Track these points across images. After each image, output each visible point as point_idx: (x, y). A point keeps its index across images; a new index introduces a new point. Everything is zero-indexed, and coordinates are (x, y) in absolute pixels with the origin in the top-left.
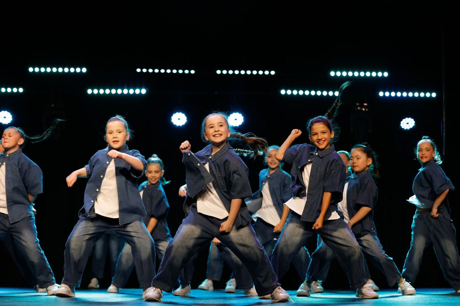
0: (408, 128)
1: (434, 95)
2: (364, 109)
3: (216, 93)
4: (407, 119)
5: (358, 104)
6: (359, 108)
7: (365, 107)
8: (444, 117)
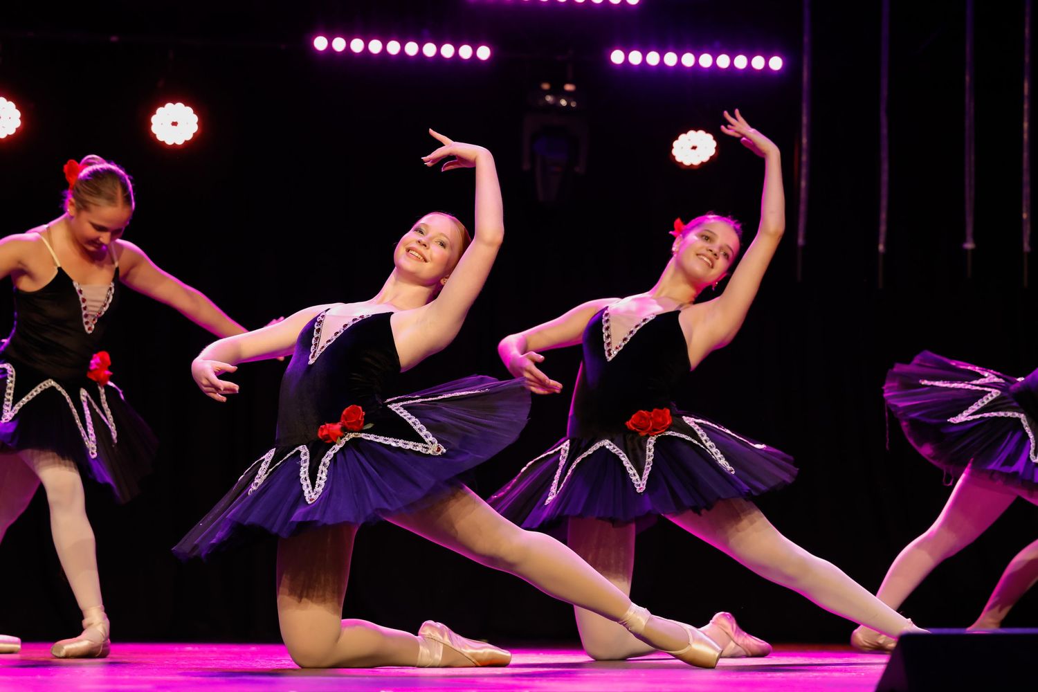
0: (696, 162)
1: (776, 63)
2: (563, 102)
3: (114, 39)
4: (691, 133)
5: (546, 86)
6: (549, 99)
7: (567, 95)
8: (804, 131)
